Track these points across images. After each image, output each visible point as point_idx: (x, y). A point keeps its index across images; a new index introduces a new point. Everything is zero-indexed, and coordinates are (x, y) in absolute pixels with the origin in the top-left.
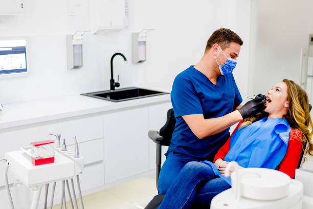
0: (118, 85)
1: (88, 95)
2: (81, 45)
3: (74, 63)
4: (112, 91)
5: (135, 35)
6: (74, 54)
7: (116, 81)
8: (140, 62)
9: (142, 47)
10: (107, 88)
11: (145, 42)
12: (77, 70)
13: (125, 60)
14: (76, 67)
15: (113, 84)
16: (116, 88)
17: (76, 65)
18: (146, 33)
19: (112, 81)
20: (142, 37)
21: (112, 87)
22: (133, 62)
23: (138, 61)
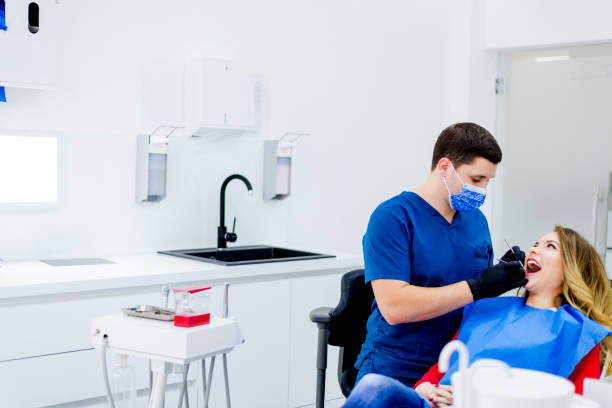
0: (233, 238)
1: (172, 253)
2: (166, 155)
3: (149, 191)
4: (221, 249)
5: (271, 145)
6: (150, 171)
7: (229, 230)
8: (279, 197)
9: (283, 168)
10: (212, 244)
11: (290, 159)
12: (155, 204)
13: (249, 187)
14: (153, 198)
15: (225, 236)
16: (229, 245)
17: (154, 193)
18: (292, 142)
19: (222, 229)
20: (284, 149)
21: (222, 242)
22: (264, 196)
23: (274, 195)
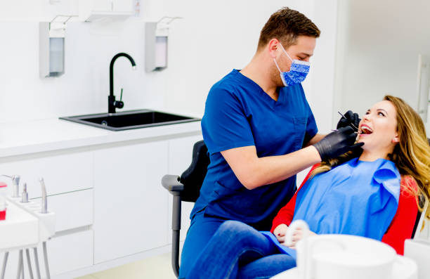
0: (120, 105)
1: (71, 119)
2: (63, 39)
3: (50, 69)
4: (111, 114)
5: (150, 27)
6: (51, 53)
7: (117, 99)
8: (158, 69)
9: (160, 47)
10: (103, 109)
11: (167, 37)
12: (56, 79)
13: (133, 64)
14: (54, 74)
15: (113, 103)
16: (117, 110)
17: (54, 70)
18: (168, 23)
19: (112, 98)
20: (162, 30)
21: (112, 109)
22: (146, 70)
23: (154, 68)
